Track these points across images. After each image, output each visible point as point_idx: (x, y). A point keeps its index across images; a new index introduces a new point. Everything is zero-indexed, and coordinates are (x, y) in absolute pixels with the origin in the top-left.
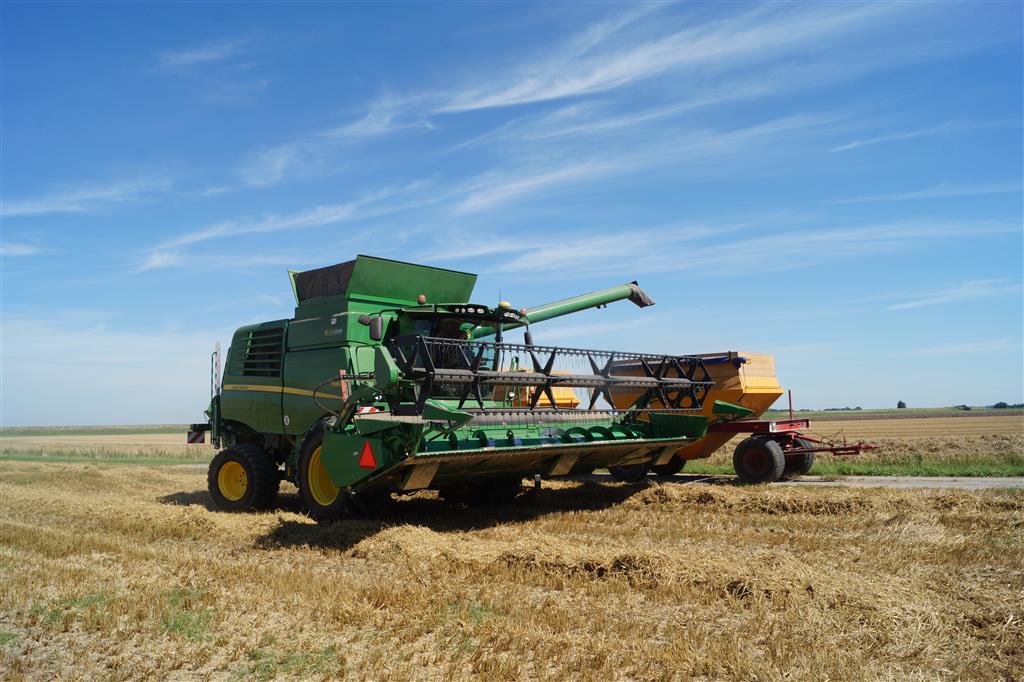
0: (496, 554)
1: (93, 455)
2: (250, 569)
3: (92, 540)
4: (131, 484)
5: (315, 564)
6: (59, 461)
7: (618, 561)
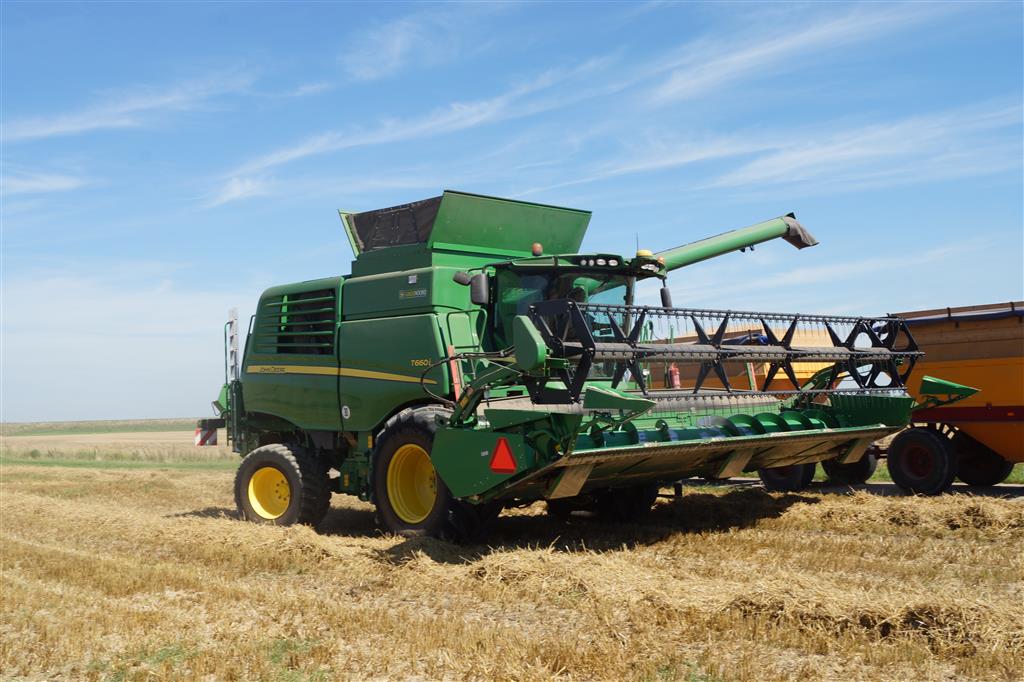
0: (725, 600)
1: (162, 459)
2: (377, 614)
3: (165, 573)
4: (213, 497)
5: (465, 608)
6: (118, 467)
7: (912, 614)
